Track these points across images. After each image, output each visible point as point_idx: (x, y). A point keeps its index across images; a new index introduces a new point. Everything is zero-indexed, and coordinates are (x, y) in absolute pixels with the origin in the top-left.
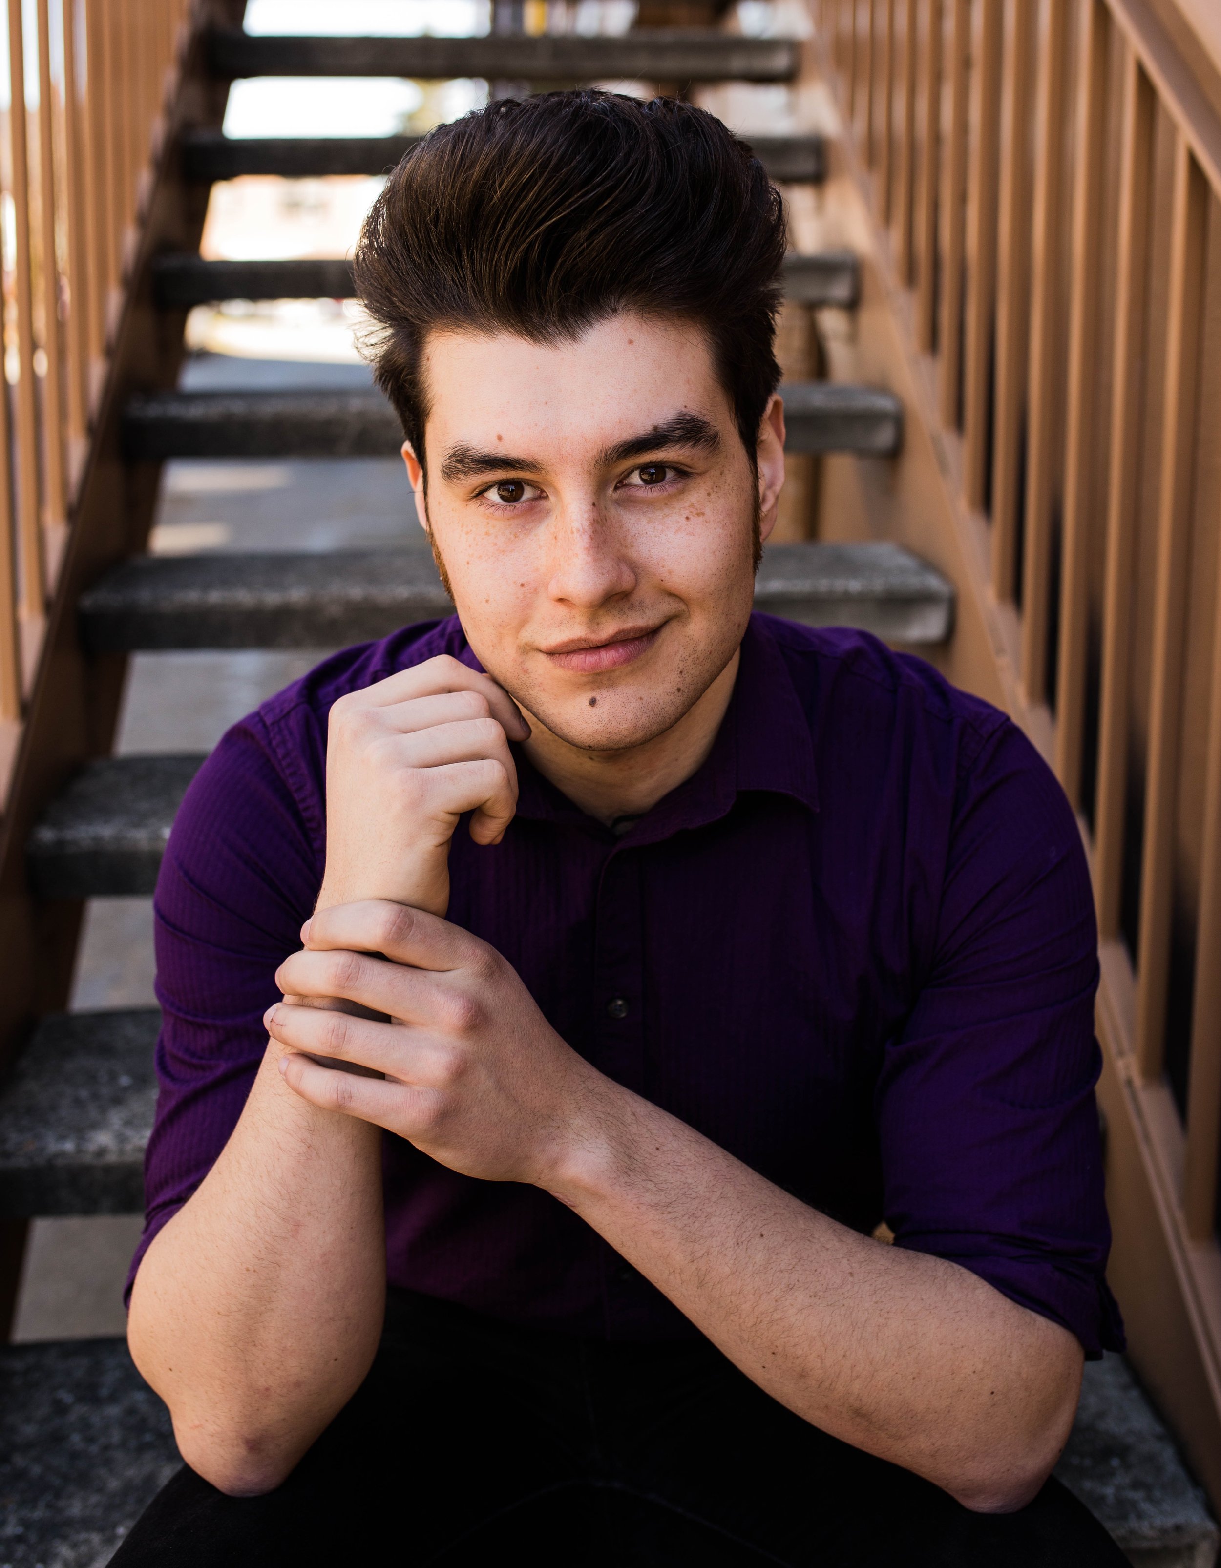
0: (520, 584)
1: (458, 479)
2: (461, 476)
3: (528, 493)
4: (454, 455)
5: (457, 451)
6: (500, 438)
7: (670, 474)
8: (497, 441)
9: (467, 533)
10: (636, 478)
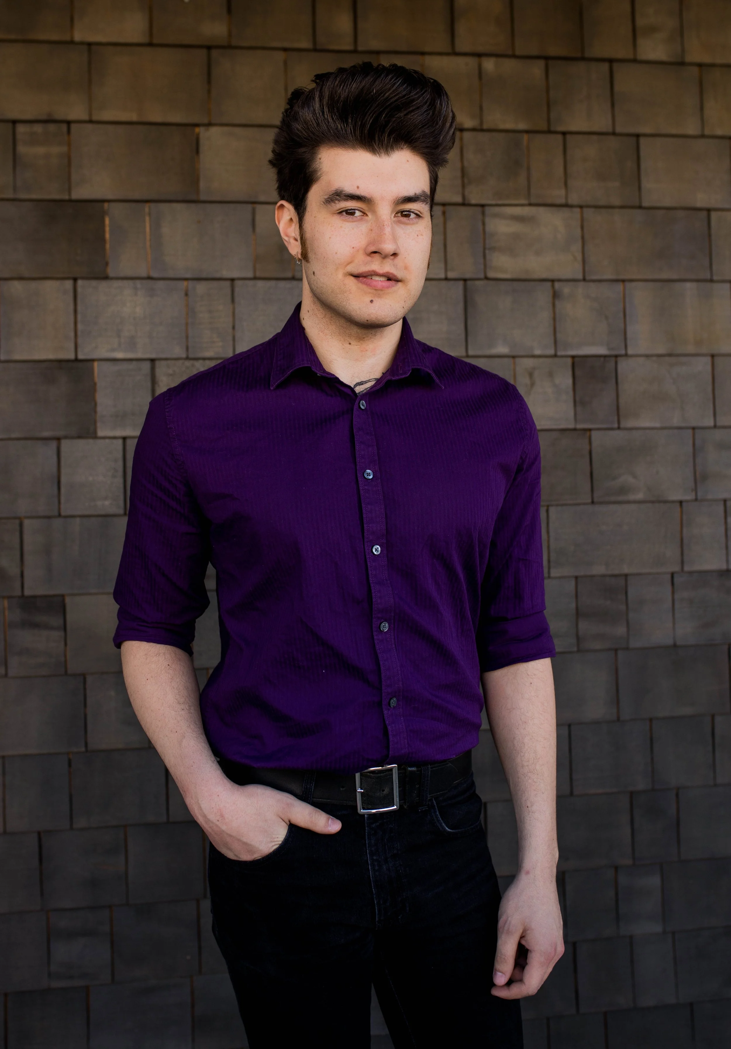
0: (352, 247)
1: (335, 203)
2: (337, 202)
3: (358, 213)
4: (336, 193)
5: (337, 191)
6: (358, 187)
7: (413, 216)
8: (356, 188)
9: (331, 227)
10: (399, 215)
